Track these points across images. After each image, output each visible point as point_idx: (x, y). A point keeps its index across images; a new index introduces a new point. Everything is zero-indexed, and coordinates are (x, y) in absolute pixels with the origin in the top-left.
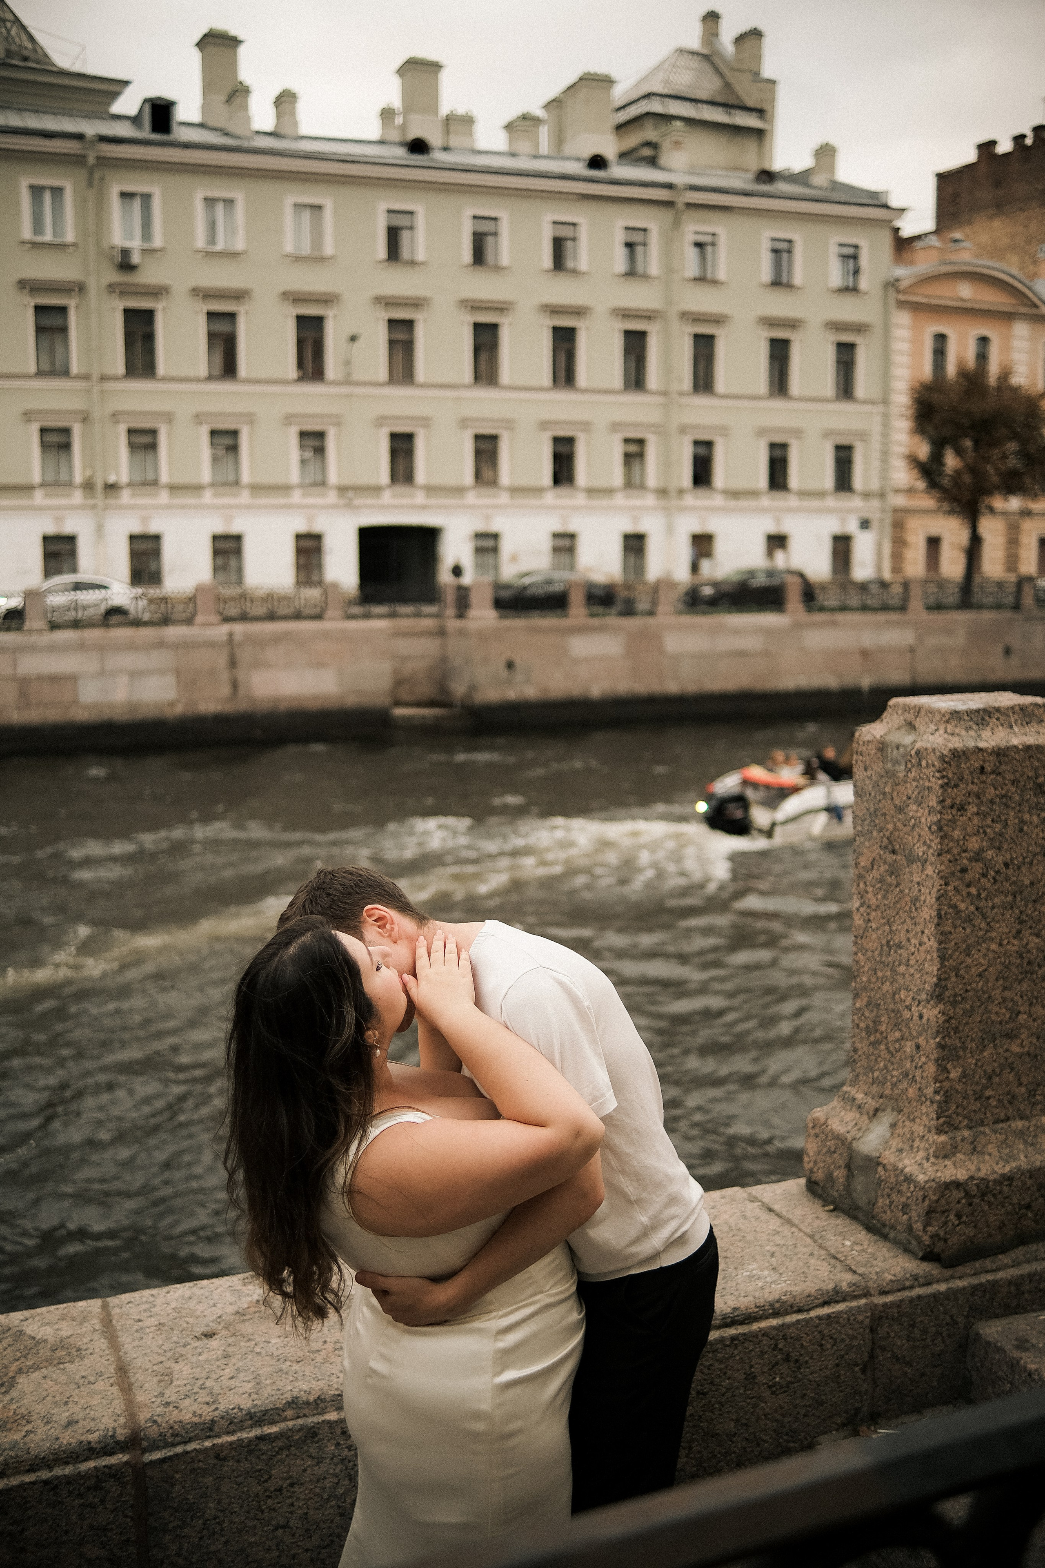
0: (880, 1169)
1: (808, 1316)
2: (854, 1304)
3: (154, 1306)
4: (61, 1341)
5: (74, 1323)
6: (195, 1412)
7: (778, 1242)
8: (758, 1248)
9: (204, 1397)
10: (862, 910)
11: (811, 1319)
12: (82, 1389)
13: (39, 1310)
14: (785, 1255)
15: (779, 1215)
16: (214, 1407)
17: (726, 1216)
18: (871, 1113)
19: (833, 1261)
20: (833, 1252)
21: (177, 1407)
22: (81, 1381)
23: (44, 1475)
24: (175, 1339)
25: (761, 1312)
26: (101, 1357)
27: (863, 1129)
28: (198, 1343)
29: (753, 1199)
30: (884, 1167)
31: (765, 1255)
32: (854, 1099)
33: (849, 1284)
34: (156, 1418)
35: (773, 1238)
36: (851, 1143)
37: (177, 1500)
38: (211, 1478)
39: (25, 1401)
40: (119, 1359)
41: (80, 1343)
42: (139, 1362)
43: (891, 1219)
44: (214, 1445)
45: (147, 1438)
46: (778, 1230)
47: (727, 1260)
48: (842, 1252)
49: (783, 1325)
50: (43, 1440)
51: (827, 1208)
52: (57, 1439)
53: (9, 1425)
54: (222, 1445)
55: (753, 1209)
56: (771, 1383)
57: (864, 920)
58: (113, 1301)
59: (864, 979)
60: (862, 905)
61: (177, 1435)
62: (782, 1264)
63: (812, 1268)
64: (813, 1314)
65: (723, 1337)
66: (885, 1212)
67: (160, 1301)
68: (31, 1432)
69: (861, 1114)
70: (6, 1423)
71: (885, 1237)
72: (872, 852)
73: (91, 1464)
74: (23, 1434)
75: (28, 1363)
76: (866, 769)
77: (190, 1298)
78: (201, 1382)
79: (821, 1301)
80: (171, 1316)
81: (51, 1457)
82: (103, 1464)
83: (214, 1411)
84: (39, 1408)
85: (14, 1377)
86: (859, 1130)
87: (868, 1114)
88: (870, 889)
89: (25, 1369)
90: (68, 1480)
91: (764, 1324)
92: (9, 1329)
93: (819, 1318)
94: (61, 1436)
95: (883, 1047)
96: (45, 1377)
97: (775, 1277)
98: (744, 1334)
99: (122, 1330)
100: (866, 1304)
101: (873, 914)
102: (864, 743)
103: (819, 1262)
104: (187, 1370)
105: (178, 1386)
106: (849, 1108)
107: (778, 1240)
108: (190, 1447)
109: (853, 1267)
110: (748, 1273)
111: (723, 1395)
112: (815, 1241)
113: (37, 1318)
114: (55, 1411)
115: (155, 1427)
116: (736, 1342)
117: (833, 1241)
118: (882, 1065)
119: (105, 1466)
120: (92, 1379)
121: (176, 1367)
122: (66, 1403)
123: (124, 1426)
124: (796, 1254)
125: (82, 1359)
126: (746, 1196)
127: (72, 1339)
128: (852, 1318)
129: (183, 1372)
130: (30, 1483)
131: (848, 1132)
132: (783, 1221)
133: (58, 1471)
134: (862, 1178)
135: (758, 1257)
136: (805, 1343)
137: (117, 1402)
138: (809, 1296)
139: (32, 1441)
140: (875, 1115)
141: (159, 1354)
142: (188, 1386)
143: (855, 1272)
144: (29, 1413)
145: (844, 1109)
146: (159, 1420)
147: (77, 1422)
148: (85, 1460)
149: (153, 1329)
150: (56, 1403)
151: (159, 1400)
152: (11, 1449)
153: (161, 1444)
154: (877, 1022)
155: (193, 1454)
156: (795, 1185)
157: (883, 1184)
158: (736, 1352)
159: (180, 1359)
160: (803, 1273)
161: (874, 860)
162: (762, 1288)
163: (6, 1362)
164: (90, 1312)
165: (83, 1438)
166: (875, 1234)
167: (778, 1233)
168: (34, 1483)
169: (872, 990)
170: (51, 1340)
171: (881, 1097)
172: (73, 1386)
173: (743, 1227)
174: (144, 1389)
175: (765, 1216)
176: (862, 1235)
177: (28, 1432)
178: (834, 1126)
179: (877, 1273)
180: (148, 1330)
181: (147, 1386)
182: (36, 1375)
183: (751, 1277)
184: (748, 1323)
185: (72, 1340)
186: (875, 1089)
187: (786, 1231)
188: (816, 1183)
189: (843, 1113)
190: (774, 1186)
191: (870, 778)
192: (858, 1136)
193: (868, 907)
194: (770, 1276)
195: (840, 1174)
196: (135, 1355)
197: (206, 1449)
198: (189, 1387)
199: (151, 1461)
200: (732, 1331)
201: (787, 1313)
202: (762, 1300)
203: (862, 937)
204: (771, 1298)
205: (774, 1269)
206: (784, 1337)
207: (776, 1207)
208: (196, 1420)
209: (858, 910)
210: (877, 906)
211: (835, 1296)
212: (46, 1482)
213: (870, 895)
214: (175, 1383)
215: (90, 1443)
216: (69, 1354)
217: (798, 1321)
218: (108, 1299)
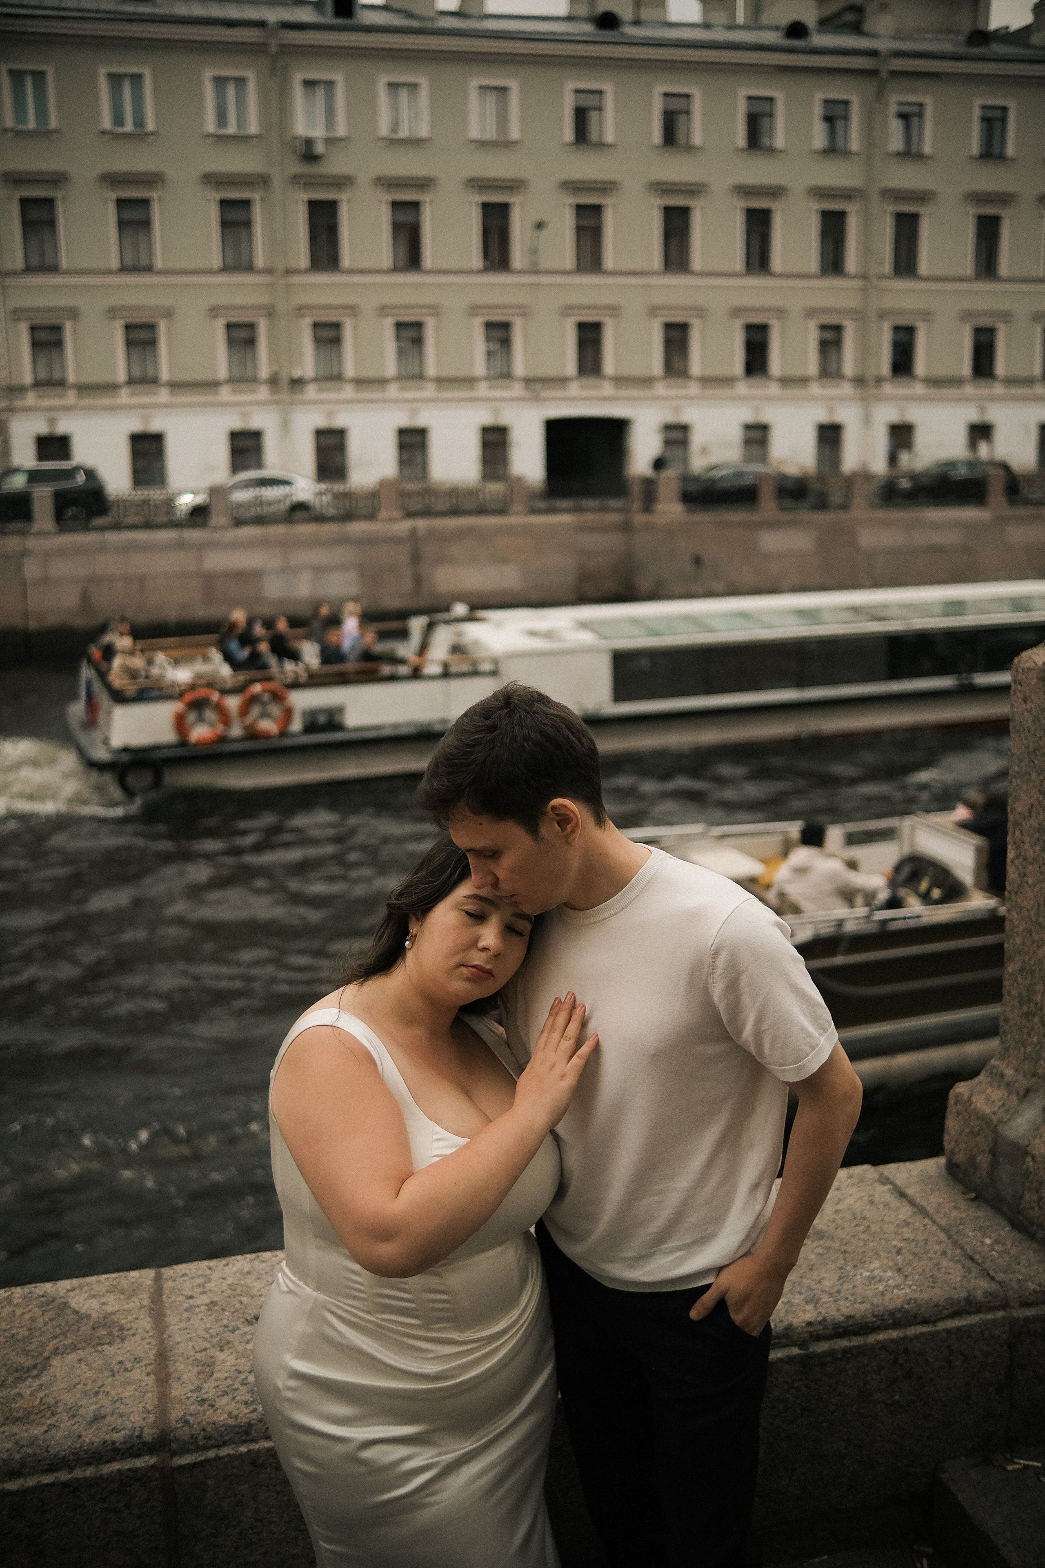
0: (1029, 1159)
1: (934, 1329)
2: (990, 1316)
3: (210, 1280)
4: (105, 1318)
5: (122, 1297)
6: (230, 1413)
7: (907, 1236)
8: (883, 1242)
9: (243, 1395)
10: (1016, 862)
11: (938, 1332)
12: (117, 1377)
13: (89, 1279)
14: (914, 1254)
15: (912, 1202)
16: (252, 1408)
17: (850, 1201)
18: (1022, 1092)
19: (968, 1264)
20: (969, 1251)
21: (212, 1406)
22: (117, 1367)
23: (63, 1476)
24: (225, 1322)
25: (879, 1322)
26: (143, 1339)
27: (1012, 1111)
28: (248, 1329)
29: (884, 1180)
30: (1033, 1157)
31: (890, 1252)
32: (1002, 1075)
33: (983, 1294)
34: (188, 1418)
35: (901, 1231)
36: (996, 1126)
37: (209, 1507)
38: (247, 1486)
39: (55, 1388)
40: (161, 1342)
41: (123, 1321)
42: (181, 1348)
43: (1038, 1217)
44: (249, 1451)
45: (176, 1440)
46: (909, 1220)
47: (847, 1255)
48: (980, 1253)
49: (905, 1338)
50: (65, 1437)
51: (967, 1196)
52: (80, 1436)
53: (33, 1417)
54: (259, 1451)
55: (883, 1192)
56: (889, 1402)
57: (1019, 874)
58: (167, 1272)
59: (1018, 941)
60: (1017, 857)
61: (210, 1438)
62: (909, 1264)
63: (943, 1270)
64: (940, 1326)
65: (833, 1349)
66: (1032, 1208)
67: (216, 1275)
68: (54, 1426)
69: (1010, 1093)
70: (29, 1414)
71: (1032, 1237)
72: (1030, 797)
73: (115, 1466)
74: (45, 1428)
75: (66, 1342)
76: (1025, 701)
77: (249, 1273)
78: (243, 1376)
79: (951, 1311)
80: (225, 1294)
81: (72, 1457)
82: (128, 1467)
83: (252, 1412)
84: (68, 1398)
85: (49, 1358)
86: (1007, 1111)
87: (1018, 1093)
88: (1027, 839)
89: (61, 1350)
90: (89, 1483)
91: (881, 1336)
92: (54, 1300)
93: (948, 1331)
94: (84, 1434)
95: (1036, 1020)
96: (80, 1360)
97: (899, 1280)
98: (858, 1347)
99: (170, 1308)
100: (1003, 1317)
101: (1030, 867)
102: (1023, 670)
103: (951, 1264)
104: (231, 1361)
105: (217, 1380)
106: (996, 1084)
107: (907, 1233)
108: (225, 1451)
109: (991, 1273)
110: (868, 1274)
111: (833, 1413)
112: (950, 1237)
113: (86, 1288)
114: (83, 1403)
115: (186, 1429)
116: (849, 1355)
117: (971, 1237)
118: (1035, 1040)
119: (129, 1470)
120: (129, 1365)
121: (221, 1356)
122: (97, 1393)
123: (154, 1425)
124: (927, 1252)
125: (123, 1339)
126: (877, 1177)
127: (117, 1315)
128: (987, 1333)
129: (226, 1361)
130: (47, 1484)
131: (994, 1113)
132: (915, 1210)
133: (79, 1473)
134: (1008, 1167)
135: (882, 1253)
136: (930, 1359)
137: (150, 1395)
138: (937, 1305)
139: (52, 1437)
140: (1025, 1096)
141: (205, 1339)
142: (229, 1380)
143: (993, 1279)
144: (56, 1403)
145: (992, 1086)
146: (191, 1420)
147: (104, 1417)
148: (109, 1461)
149: (203, 1308)
150: (85, 1393)
151: (195, 1395)
152: (29, 1446)
153: (192, 1447)
154: (1031, 990)
155: (226, 1460)
156: (933, 1165)
157: (1031, 1176)
158: (848, 1367)
159: (226, 1347)
160: (932, 1276)
161: (1032, 806)
162: (883, 1293)
163: (43, 1339)
164: (141, 1285)
165: (107, 1437)
166: (1020, 1231)
167: (908, 1224)
168: (52, 1485)
169: (1027, 954)
170: (94, 1315)
171: (1034, 1076)
172: (107, 1373)
173: (868, 1215)
174: (181, 1381)
175: (895, 1202)
176: (1006, 1231)
177: (51, 1427)
178: (979, 1105)
179: (1019, 1281)
180: (197, 1310)
181: (185, 1377)
182: (72, 1357)
183: (871, 1279)
184: (864, 1334)
185: (116, 1317)
186: (1027, 1066)
187: (918, 1222)
188: (957, 1166)
189: (989, 1091)
190: (909, 1165)
191: (1030, 711)
192: (1005, 1119)
193: (1025, 859)
194: (893, 1278)
195: (983, 1160)
196: (179, 1339)
197: (241, 1456)
198: (229, 1382)
199: (180, 1467)
200: (844, 1343)
201: (910, 1324)
202: (881, 1308)
203: (1016, 893)
204: (891, 1306)
205: (899, 1270)
206: (906, 1351)
207: (910, 1191)
208: (231, 1422)
209: (1012, 862)
210: (1035, 860)
211: (968, 1307)
212: (65, 1485)
213: (1027, 846)
214: (216, 1376)
215: (114, 1443)
216: (110, 1334)
217: (923, 1334)
218: (163, 1270)
